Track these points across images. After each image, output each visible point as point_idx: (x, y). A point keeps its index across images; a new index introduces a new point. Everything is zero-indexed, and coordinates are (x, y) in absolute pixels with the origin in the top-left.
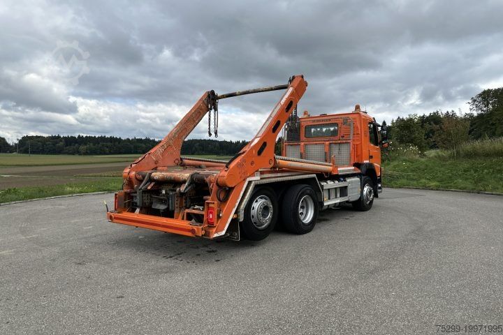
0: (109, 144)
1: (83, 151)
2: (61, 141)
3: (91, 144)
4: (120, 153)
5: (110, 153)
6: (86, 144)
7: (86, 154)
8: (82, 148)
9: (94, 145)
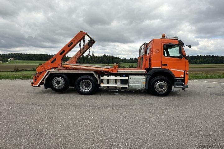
0: (211, 59)
1: (198, 62)
2: (189, 58)
3: (202, 59)
4: (216, 63)
5: (211, 63)
6: (200, 59)
7: (199, 63)
8: (198, 61)
9: (204, 59)
